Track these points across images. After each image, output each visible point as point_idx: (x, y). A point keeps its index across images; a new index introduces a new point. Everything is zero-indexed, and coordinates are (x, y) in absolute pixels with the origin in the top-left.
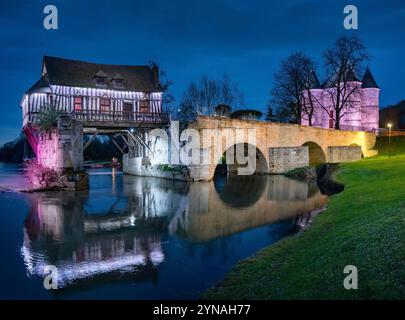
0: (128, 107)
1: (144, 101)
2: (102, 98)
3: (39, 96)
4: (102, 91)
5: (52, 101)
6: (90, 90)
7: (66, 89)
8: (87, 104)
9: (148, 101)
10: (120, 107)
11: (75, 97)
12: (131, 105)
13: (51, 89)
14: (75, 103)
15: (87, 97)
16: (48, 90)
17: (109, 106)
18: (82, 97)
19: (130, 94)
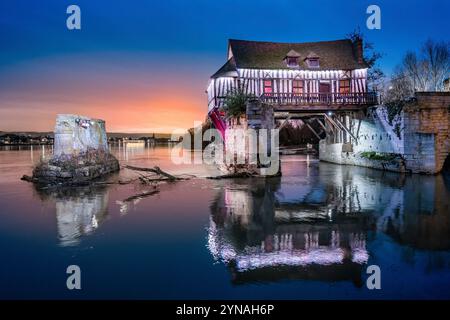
0: (325, 87)
1: (344, 80)
2: (294, 80)
3: (226, 81)
4: (294, 73)
5: (239, 85)
6: (280, 71)
7: (254, 72)
8: (278, 87)
9: (349, 80)
10: (315, 89)
11: (264, 80)
12: (329, 86)
13: (239, 73)
14: (264, 87)
15: (278, 80)
16: (236, 74)
17: (303, 88)
18: (272, 80)
19: (326, 74)
